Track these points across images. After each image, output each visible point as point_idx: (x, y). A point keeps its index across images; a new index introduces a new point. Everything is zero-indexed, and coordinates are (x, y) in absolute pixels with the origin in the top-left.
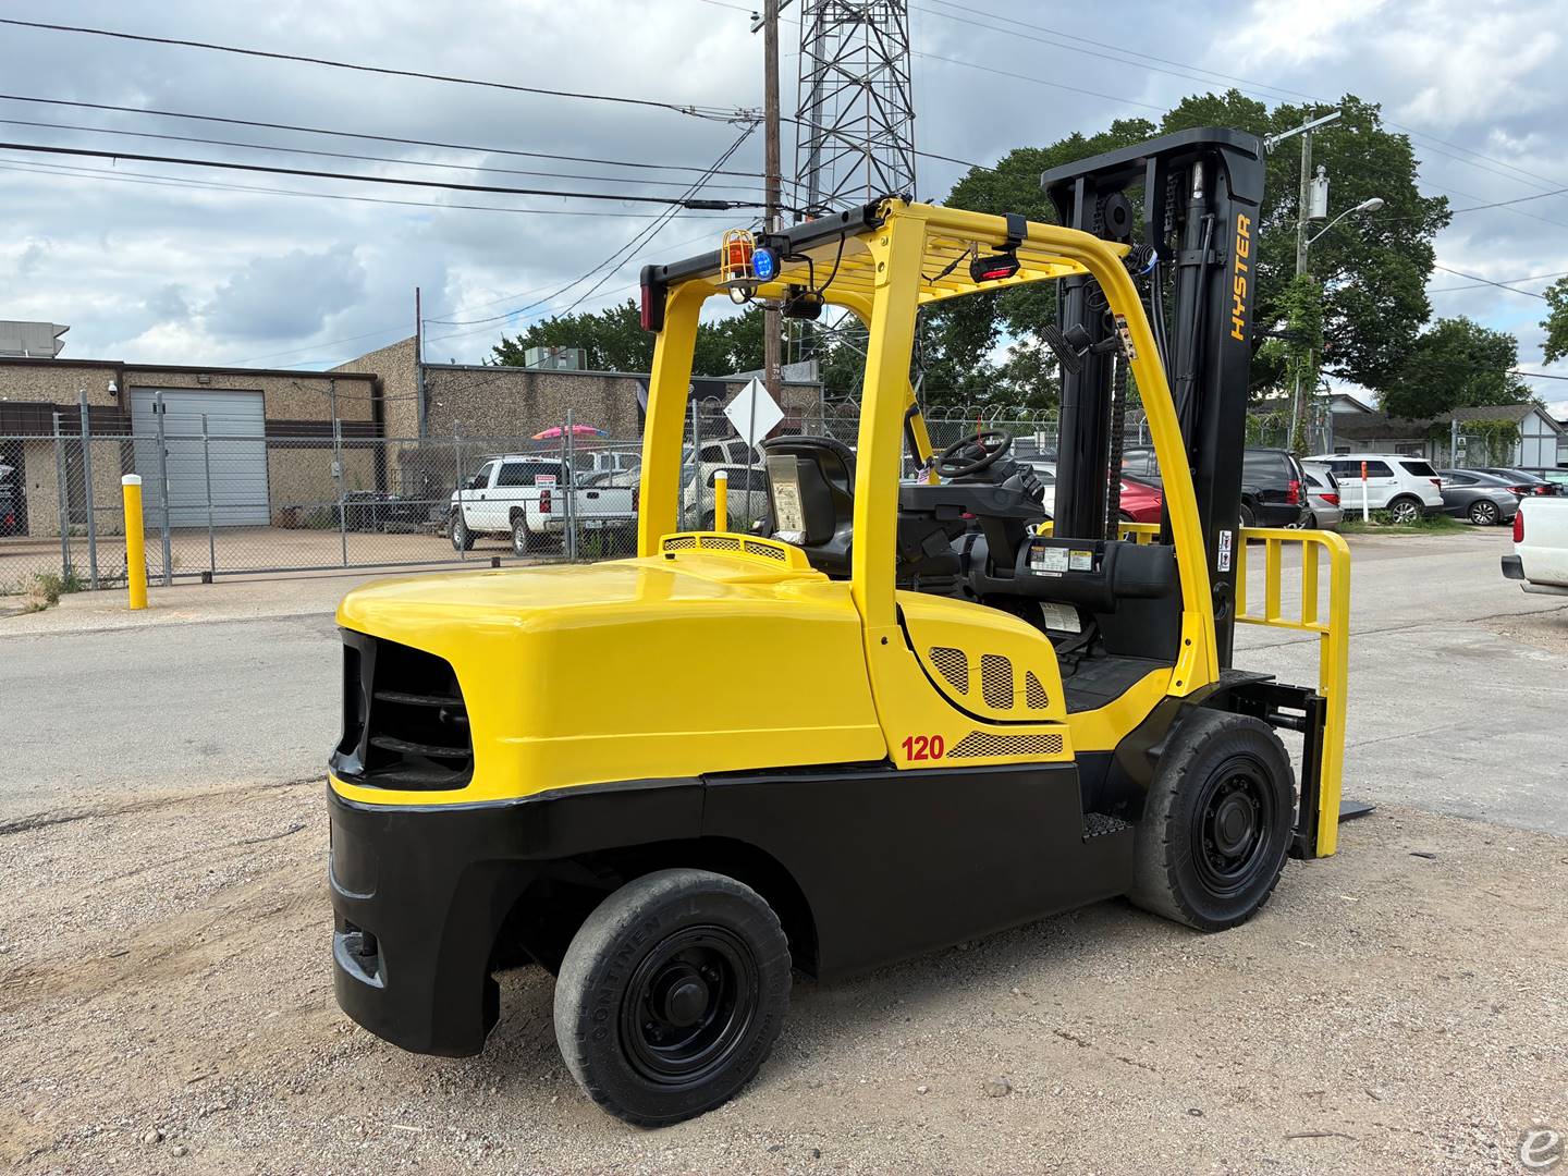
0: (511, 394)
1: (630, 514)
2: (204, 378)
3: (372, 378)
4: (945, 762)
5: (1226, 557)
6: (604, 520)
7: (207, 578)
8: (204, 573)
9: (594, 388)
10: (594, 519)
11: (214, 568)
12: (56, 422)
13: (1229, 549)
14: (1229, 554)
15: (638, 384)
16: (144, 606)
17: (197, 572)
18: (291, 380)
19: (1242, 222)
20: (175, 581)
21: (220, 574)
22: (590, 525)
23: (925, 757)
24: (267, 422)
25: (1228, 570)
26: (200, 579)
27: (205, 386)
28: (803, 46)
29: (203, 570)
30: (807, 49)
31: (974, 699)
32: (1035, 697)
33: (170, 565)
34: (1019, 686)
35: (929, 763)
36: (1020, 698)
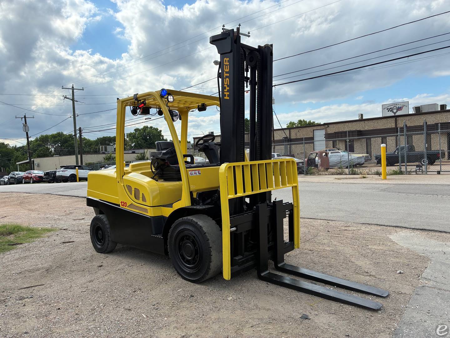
4: (126, 208)
7: (439, 173)
8: (438, 171)
11: (441, 170)
16: (385, 179)
17: (435, 171)
19: (226, 60)
21: (443, 172)
23: (124, 206)
26: (436, 173)
29: (437, 170)
31: (133, 197)
32: (144, 199)
33: (426, 169)
34: (141, 196)
35: (124, 207)
36: (141, 199)
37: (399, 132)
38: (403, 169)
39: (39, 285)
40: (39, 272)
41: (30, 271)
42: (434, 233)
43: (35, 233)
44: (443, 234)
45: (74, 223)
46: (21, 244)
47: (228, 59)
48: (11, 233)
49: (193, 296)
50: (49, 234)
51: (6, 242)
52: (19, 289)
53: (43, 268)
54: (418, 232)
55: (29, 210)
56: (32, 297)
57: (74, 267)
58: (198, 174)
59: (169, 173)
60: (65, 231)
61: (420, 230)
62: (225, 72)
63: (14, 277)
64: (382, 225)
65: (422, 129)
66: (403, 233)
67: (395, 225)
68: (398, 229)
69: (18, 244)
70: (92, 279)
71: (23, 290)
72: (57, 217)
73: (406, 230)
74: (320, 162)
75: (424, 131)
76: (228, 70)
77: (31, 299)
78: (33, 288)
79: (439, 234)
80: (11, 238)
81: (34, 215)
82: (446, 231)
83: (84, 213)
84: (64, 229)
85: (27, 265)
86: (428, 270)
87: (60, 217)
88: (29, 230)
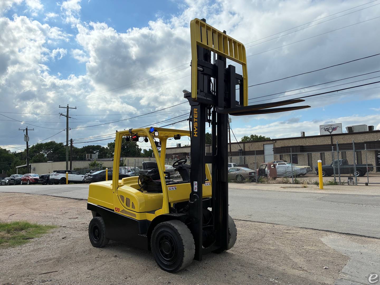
4: (120, 213)
5: (196, 188)
7: (367, 184)
8: (366, 183)
12: (333, 148)
13: (197, 186)
14: (197, 187)
17: (364, 182)
19: (195, 110)
20: (358, 184)
25: (197, 191)
26: (365, 184)
29: (365, 182)
31: (125, 204)
32: (133, 207)
33: (356, 181)
34: (131, 204)
35: (118, 212)
36: (131, 206)
37: (333, 150)
38: (338, 180)
39: (54, 272)
40: (52, 261)
41: (45, 260)
42: (355, 237)
43: (41, 229)
44: (363, 238)
45: (70, 221)
46: (33, 238)
47: (197, 109)
48: (22, 229)
49: (170, 283)
50: (52, 230)
51: (21, 237)
52: (40, 274)
53: (54, 258)
54: (344, 236)
55: (32, 209)
56: (51, 281)
57: (77, 258)
58: (174, 189)
59: (152, 186)
60: (64, 228)
61: (346, 234)
62: (194, 118)
63: (34, 265)
64: (316, 229)
65: (351, 148)
66: (332, 236)
67: (326, 229)
68: (328, 233)
69: (31, 238)
70: (93, 268)
71: (42, 275)
72: (55, 216)
73: (335, 234)
74: (269, 172)
75: (353, 150)
76: (197, 117)
77: (50, 282)
78: (50, 274)
79: (360, 238)
80: (23, 233)
81: (36, 213)
82: (365, 235)
83: (77, 213)
84: (64, 227)
85: (42, 255)
86: (346, 267)
87: (57, 216)
88: (36, 227)
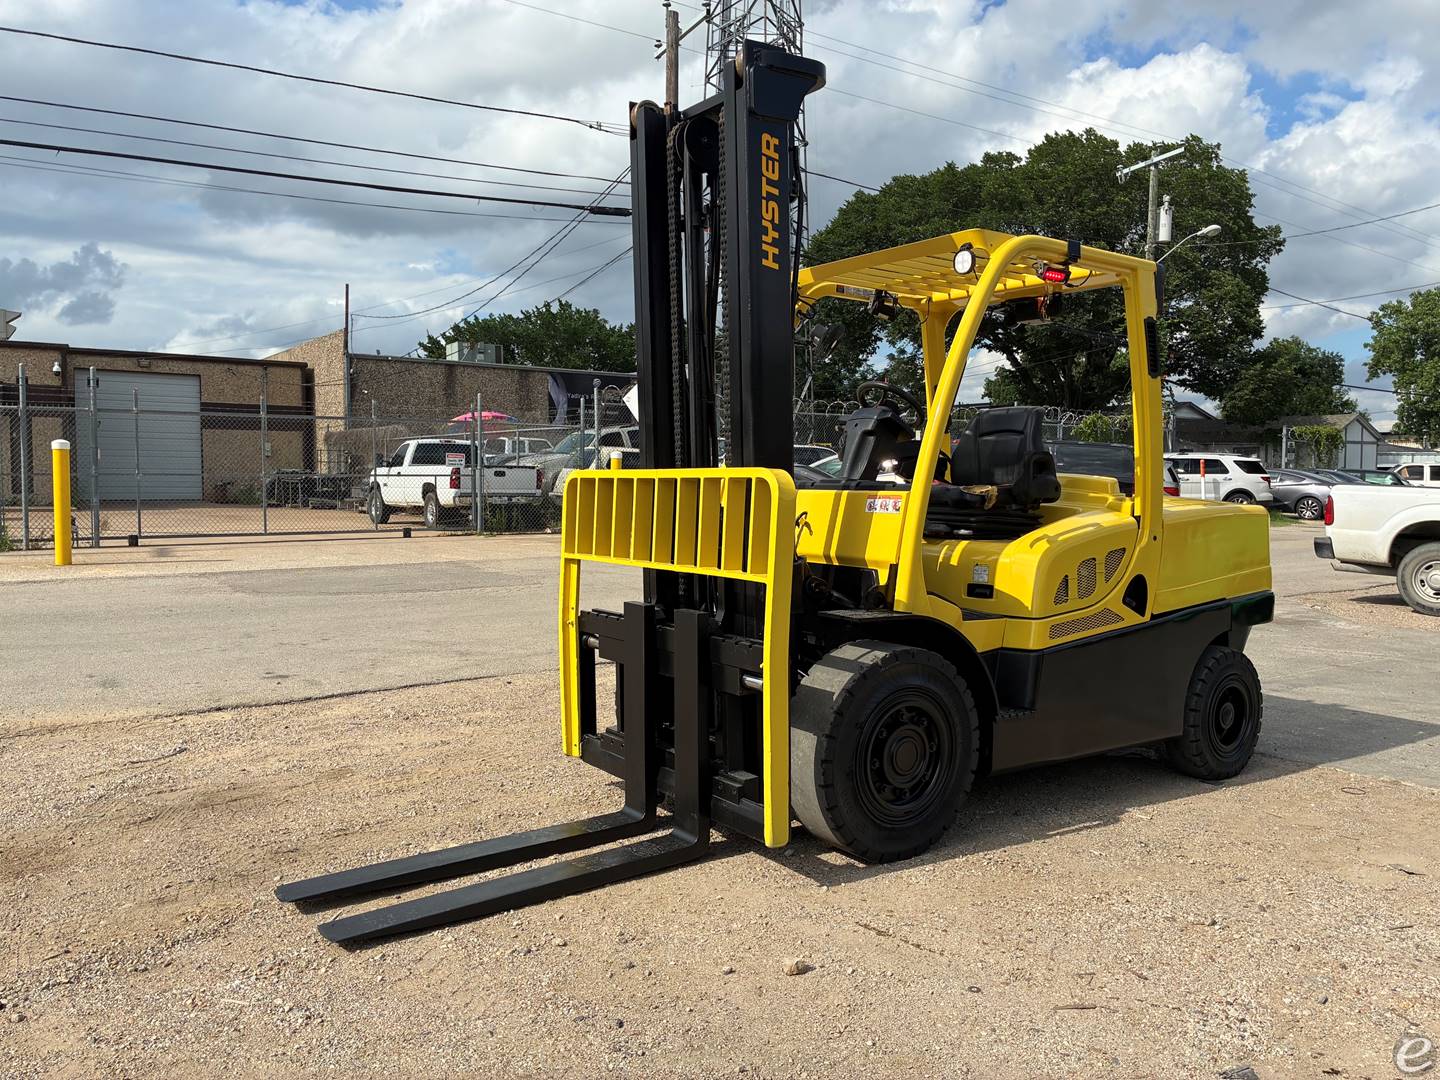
0: (431, 384)
1: (533, 491)
2: (144, 362)
3: (302, 366)
6: (510, 497)
7: (133, 541)
8: (131, 537)
9: (509, 380)
10: (500, 496)
11: (140, 532)
15: (549, 377)
17: (123, 535)
18: (226, 366)
20: (103, 543)
21: (147, 537)
22: (497, 501)
24: (202, 404)
26: (126, 542)
27: (145, 370)
28: (708, 78)
29: (129, 534)
30: (712, 80)
33: (98, 528)
